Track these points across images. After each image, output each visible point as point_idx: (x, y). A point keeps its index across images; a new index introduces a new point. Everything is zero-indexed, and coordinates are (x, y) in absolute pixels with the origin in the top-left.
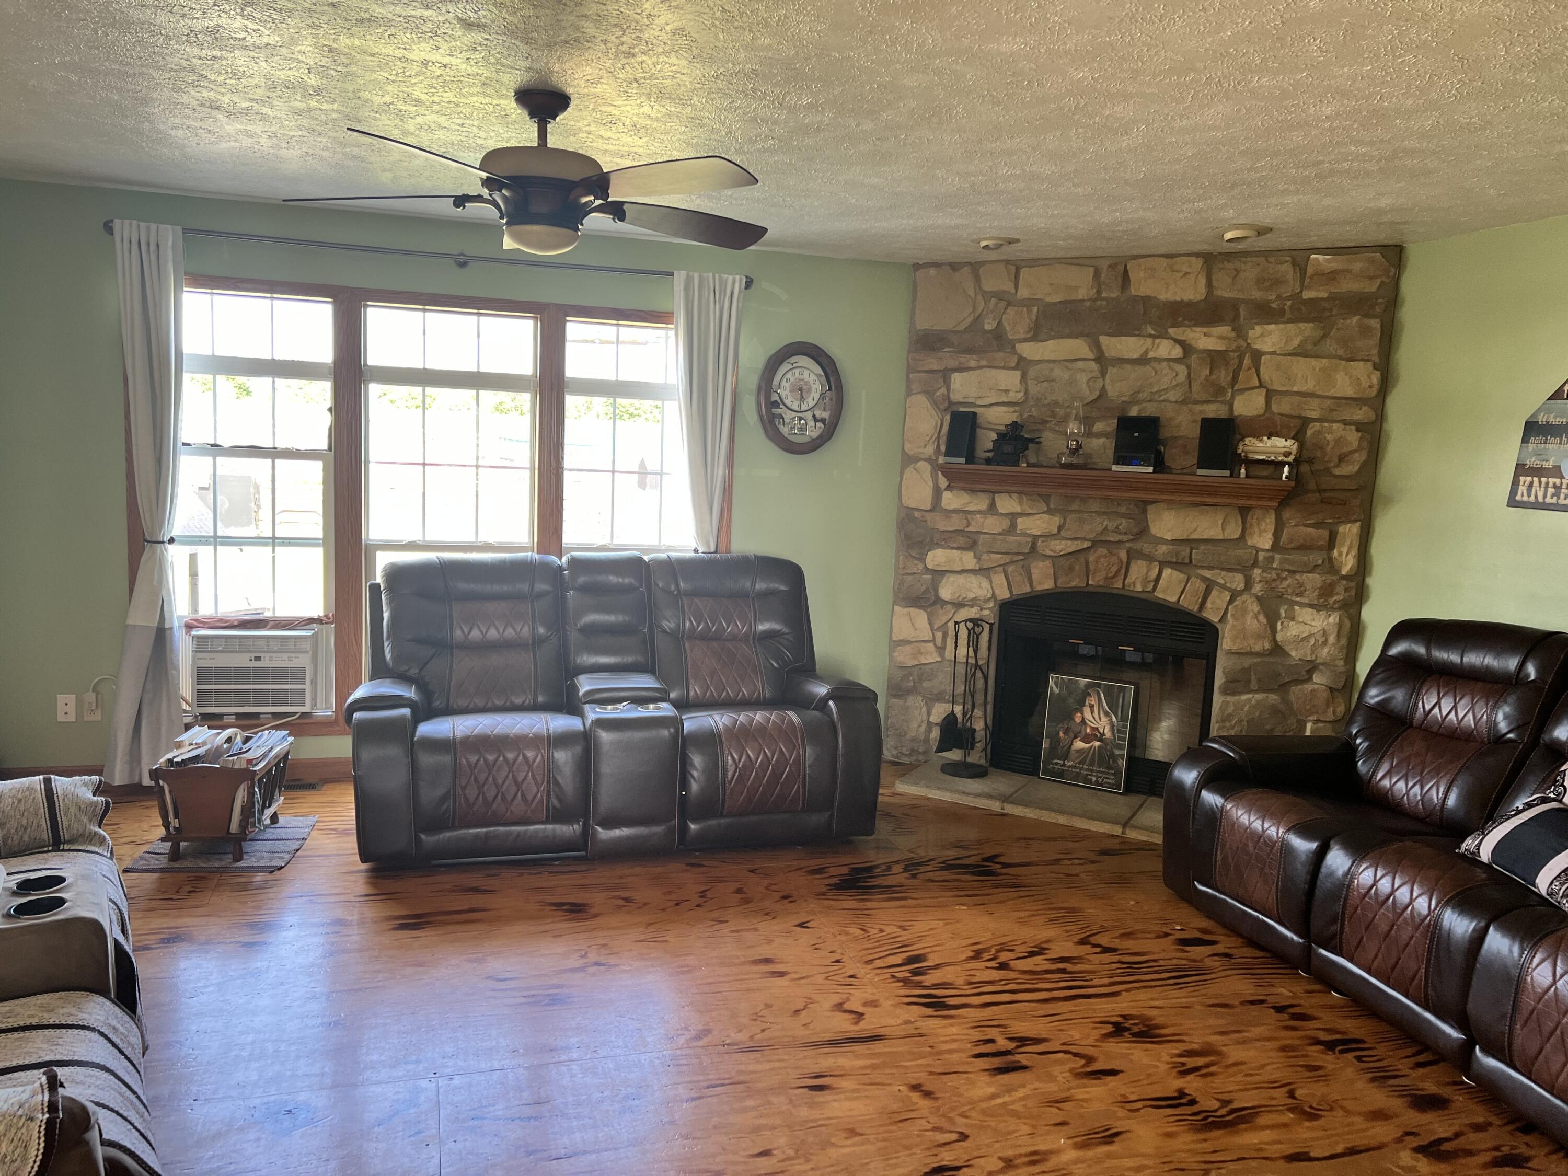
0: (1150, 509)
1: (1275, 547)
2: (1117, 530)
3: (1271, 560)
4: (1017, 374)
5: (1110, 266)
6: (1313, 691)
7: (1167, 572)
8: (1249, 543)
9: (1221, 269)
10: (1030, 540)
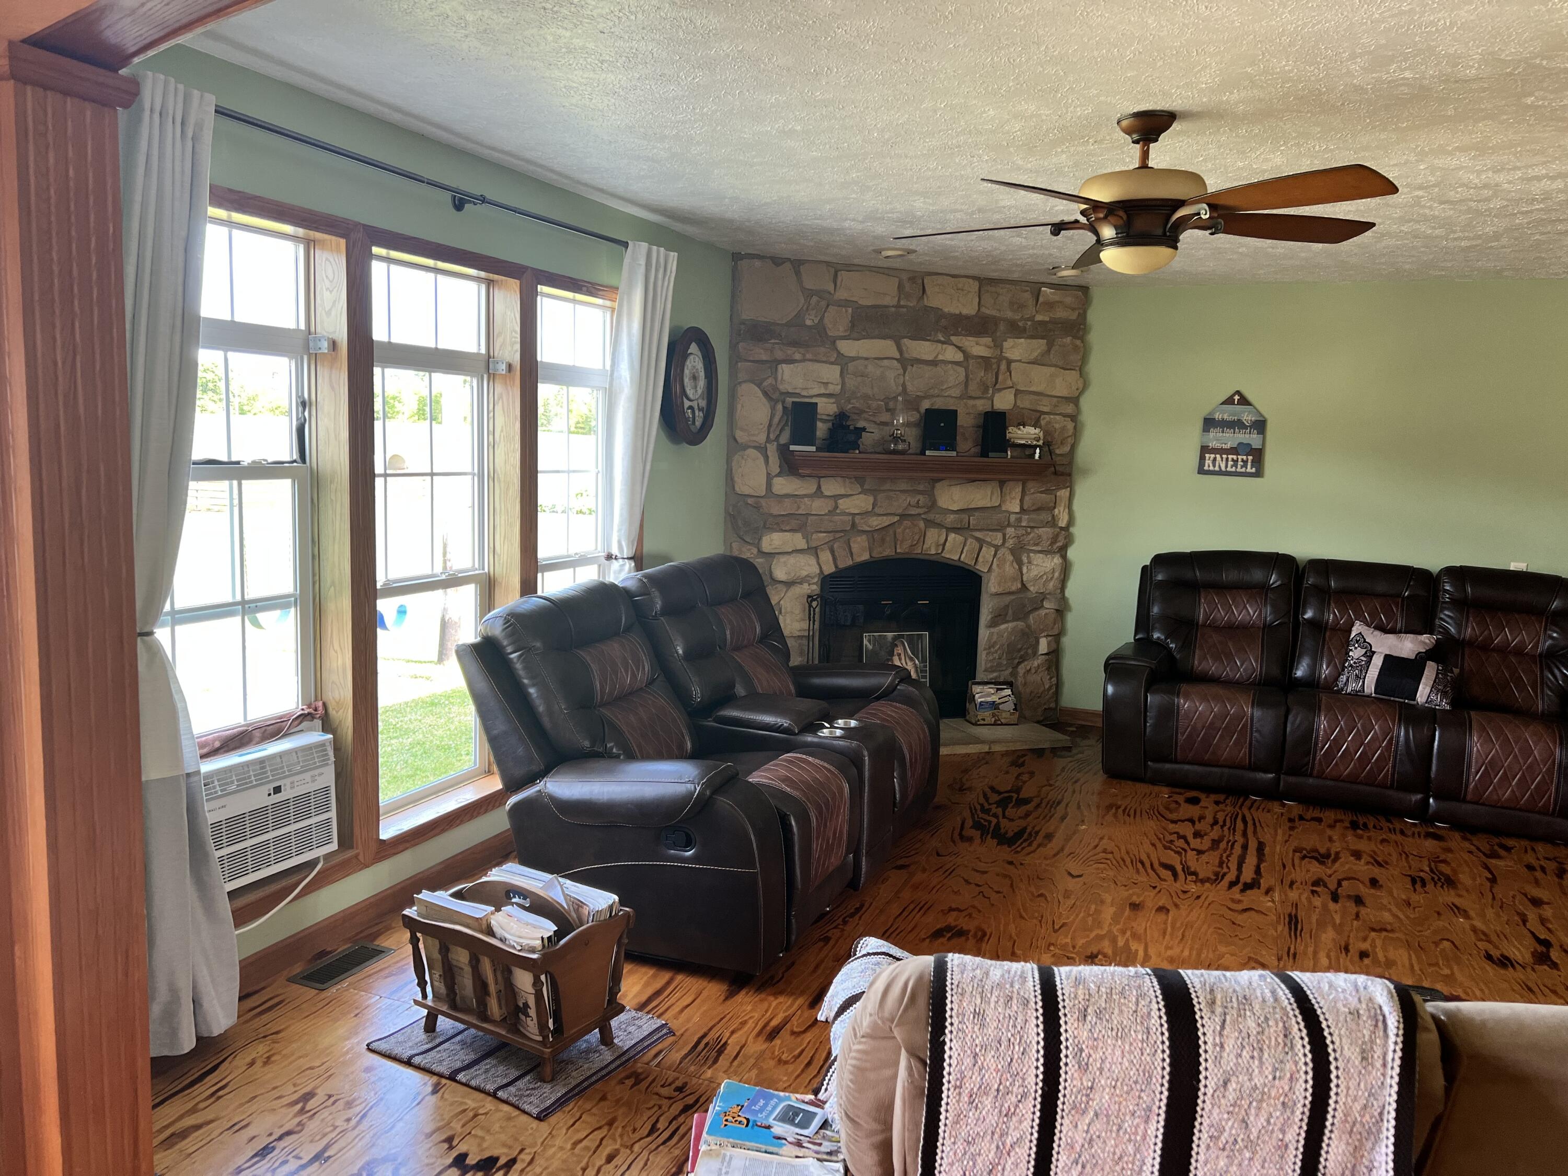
0: (938, 485)
1: (1023, 510)
2: (917, 505)
3: (1019, 520)
4: (837, 369)
5: (909, 279)
6: (1046, 614)
7: (952, 536)
8: (1003, 509)
9: (988, 291)
10: (850, 518)
